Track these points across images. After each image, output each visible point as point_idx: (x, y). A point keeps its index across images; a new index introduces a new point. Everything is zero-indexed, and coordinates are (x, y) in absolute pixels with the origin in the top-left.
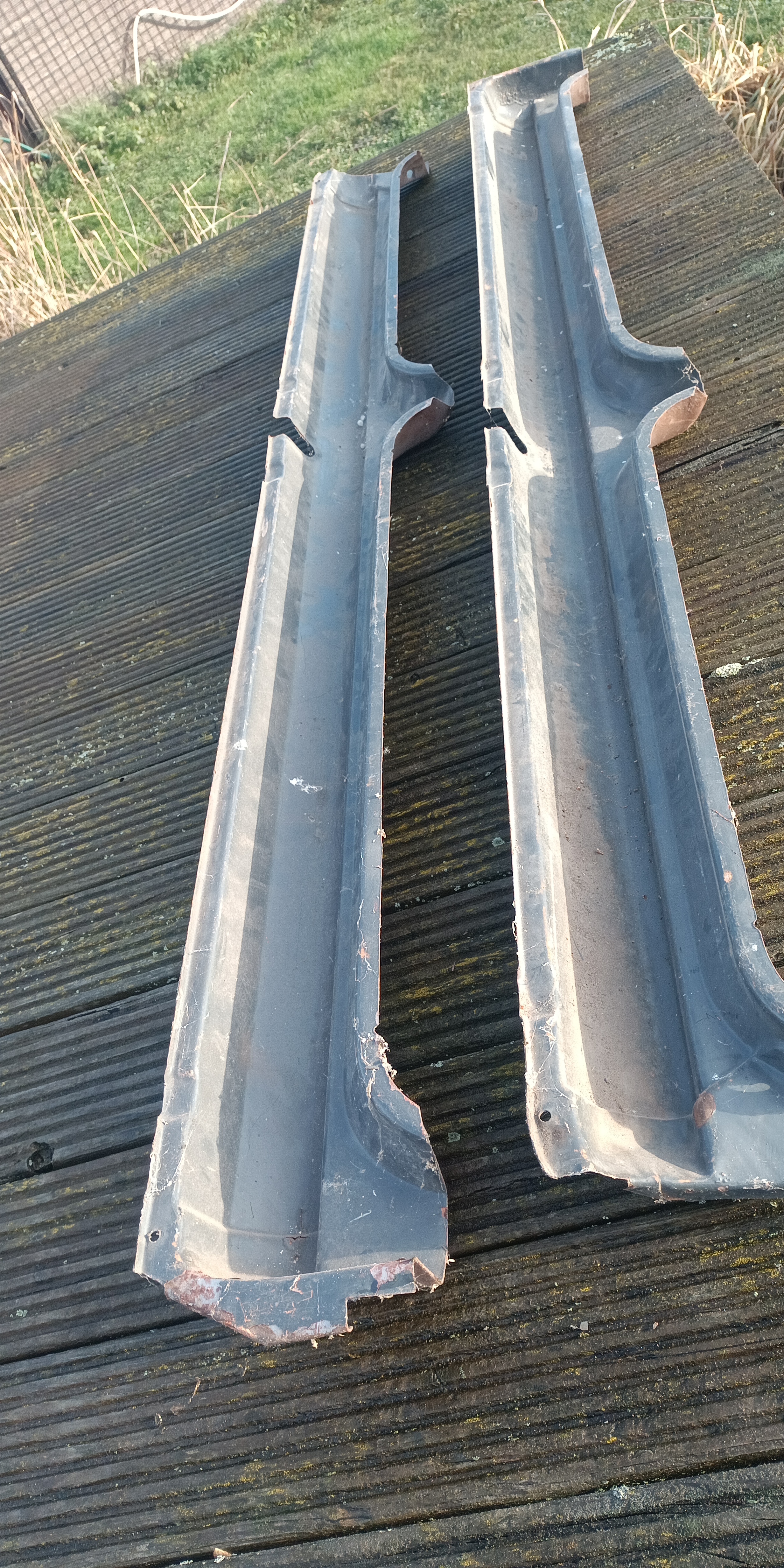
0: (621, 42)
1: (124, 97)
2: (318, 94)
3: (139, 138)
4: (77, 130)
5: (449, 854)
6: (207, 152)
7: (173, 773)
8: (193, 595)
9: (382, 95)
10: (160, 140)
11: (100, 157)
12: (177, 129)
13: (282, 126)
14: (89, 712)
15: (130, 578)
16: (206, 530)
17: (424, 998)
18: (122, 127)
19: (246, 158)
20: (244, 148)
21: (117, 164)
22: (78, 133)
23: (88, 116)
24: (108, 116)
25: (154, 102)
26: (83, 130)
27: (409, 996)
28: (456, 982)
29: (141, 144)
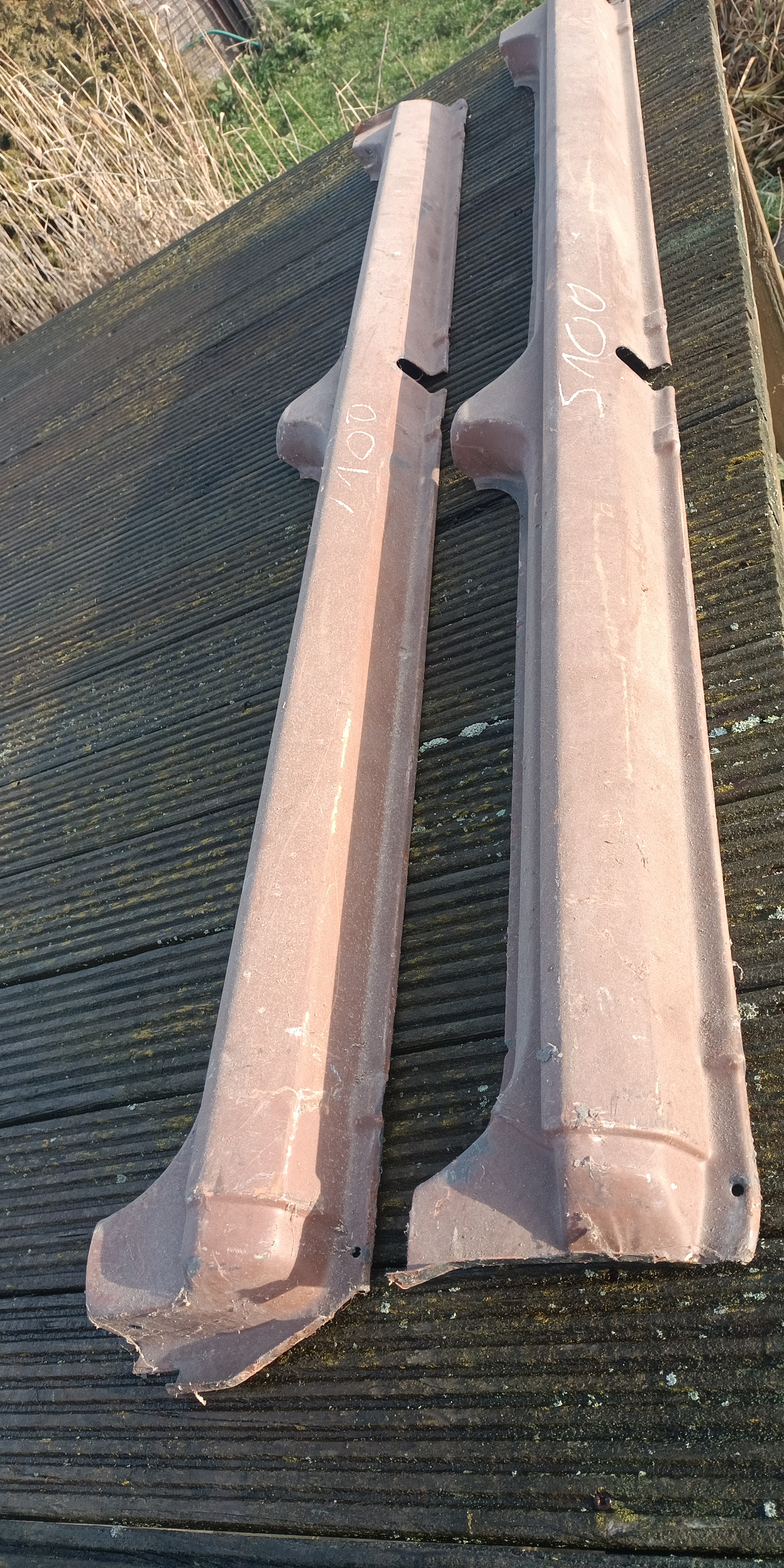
3: (346, 16)
4: (287, 13)
5: (210, 896)
6: (406, 28)
7: (52, 782)
8: (124, 596)
10: (366, 16)
11: (307, 41)
14: (20, 710)
15: (88, 572)
16: (155, 524)
17: (145, 1040)
19: (443, 32)
20: (442, 20)
21: (324, 46)
22: (287, 16)
26: (293, 12)
27: (135, 1035)
28: (172, 1028)
29: (348, 23)
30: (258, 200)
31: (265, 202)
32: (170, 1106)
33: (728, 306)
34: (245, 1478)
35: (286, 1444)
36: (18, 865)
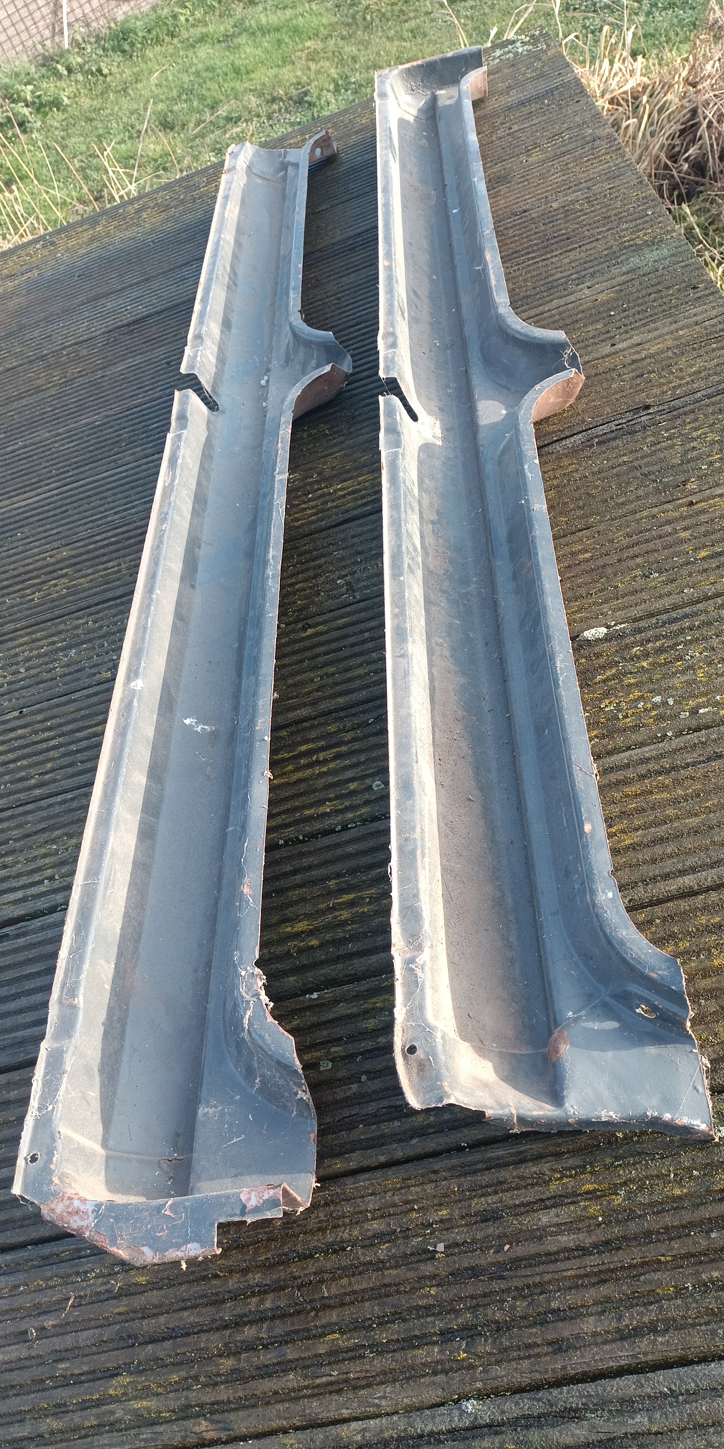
0: (518, 44)
1: (52, 59)
2: (237, 71)
3: (65, 99)
4: (6, 87)
5: (332, 796)
6: (130, 117)
7: (71, 707)
8: (98, 538)
9: (296, 77)
10: (85, 102)
11: (28, 114)
12: (102, 93)
13: (202, 98)
15: (37, 518)
17: (302, 932)
18: (50, 88)
19: (166, 125)
20: (165, 117)
21: (43, 122)
22: (6, 90)
23: (17, 75)
24: (36, 76)
25: (81, 66)
26: (12, 87)
27: (289, 929)
28: (334, 918)
29: (67, 105)
30: (131, 209)
31: (139, 211)
32: (365, 988)
35: (657, 1276)
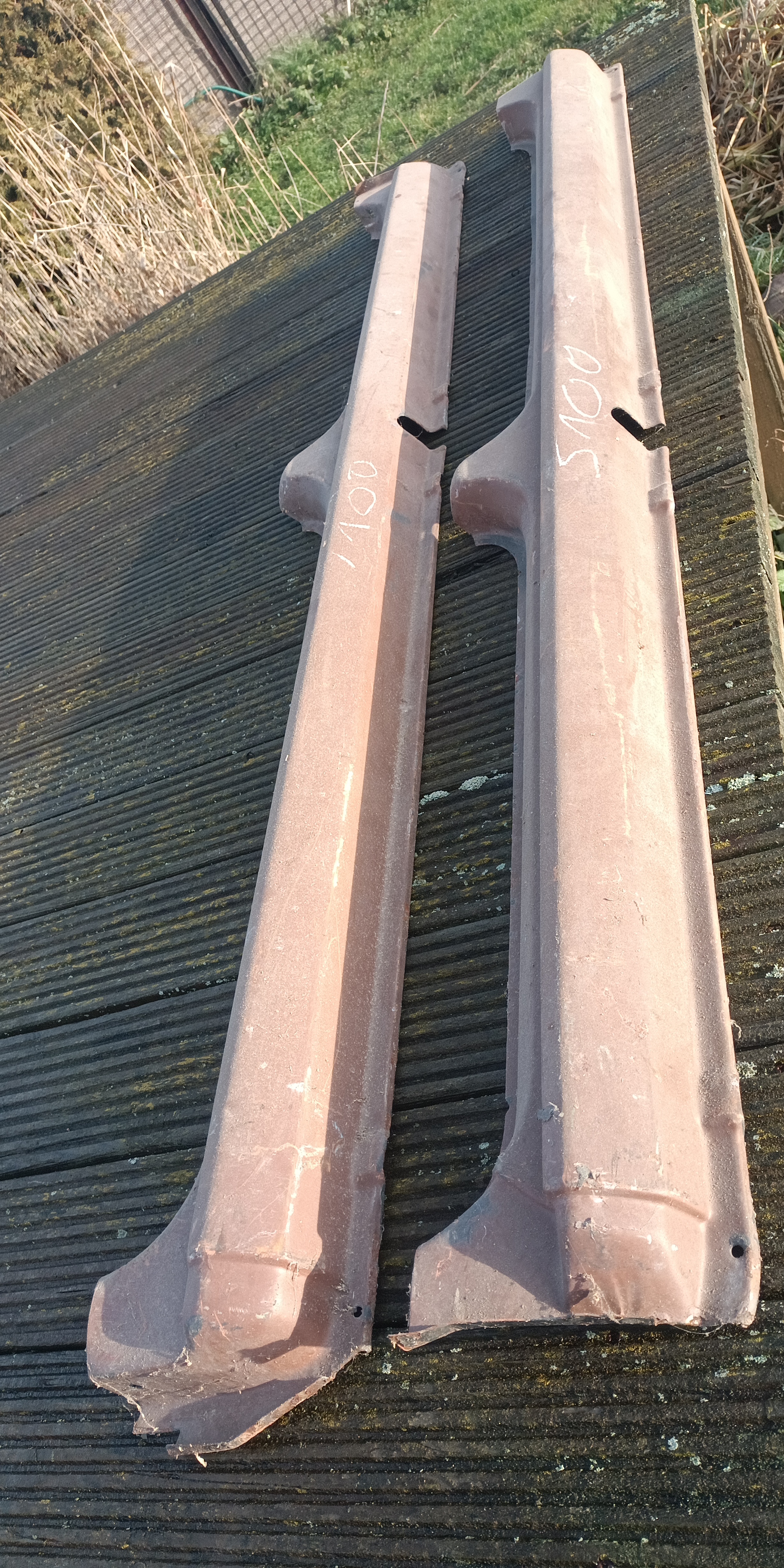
1: (335, 31)
2: (516, 13)
3: (346, 73)
4: (289, 70)
5: (212, 947)
6: (405, 85)
7: (55, 830)
8: (128, 645)
9: (578, 10)
10: (366, 73)
11: (308, 97)
12: (384, 60)
13: (478, 52)
14: (23, 758)
16: (159, 574)
17: (146, 1092)
18: (330, 63)
19: (441, 89)
20: (441, 77)
21: (325, 102)
22: (289, 73)
23: (300, 54)
24: (318, 53)
25: (363, 33)
26: (295, 69)
27: (136, 1088)
28: (173, 1081)
29: (348, 80)
32: (171, 1160)
33: (721, 368)
34: (246, 1542)
35: (287, 1507)
36: (20, 914)
